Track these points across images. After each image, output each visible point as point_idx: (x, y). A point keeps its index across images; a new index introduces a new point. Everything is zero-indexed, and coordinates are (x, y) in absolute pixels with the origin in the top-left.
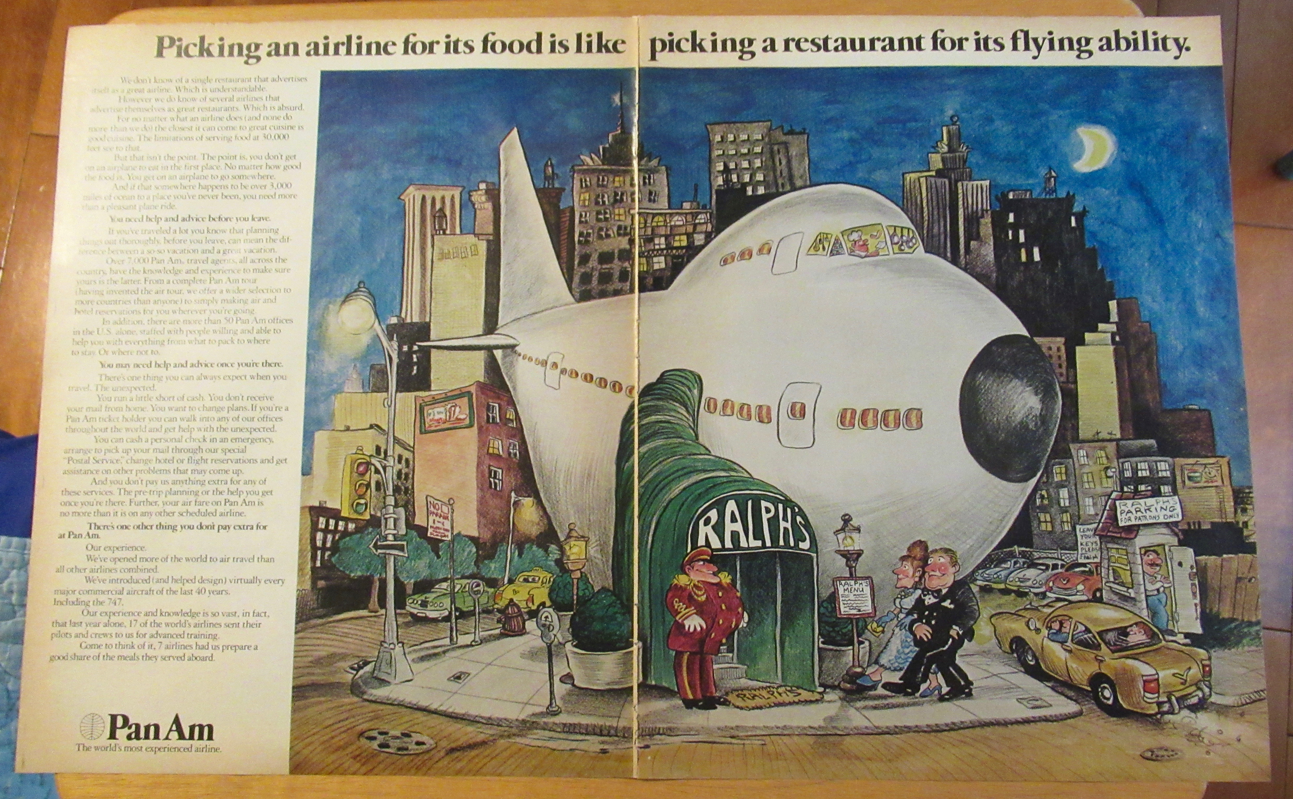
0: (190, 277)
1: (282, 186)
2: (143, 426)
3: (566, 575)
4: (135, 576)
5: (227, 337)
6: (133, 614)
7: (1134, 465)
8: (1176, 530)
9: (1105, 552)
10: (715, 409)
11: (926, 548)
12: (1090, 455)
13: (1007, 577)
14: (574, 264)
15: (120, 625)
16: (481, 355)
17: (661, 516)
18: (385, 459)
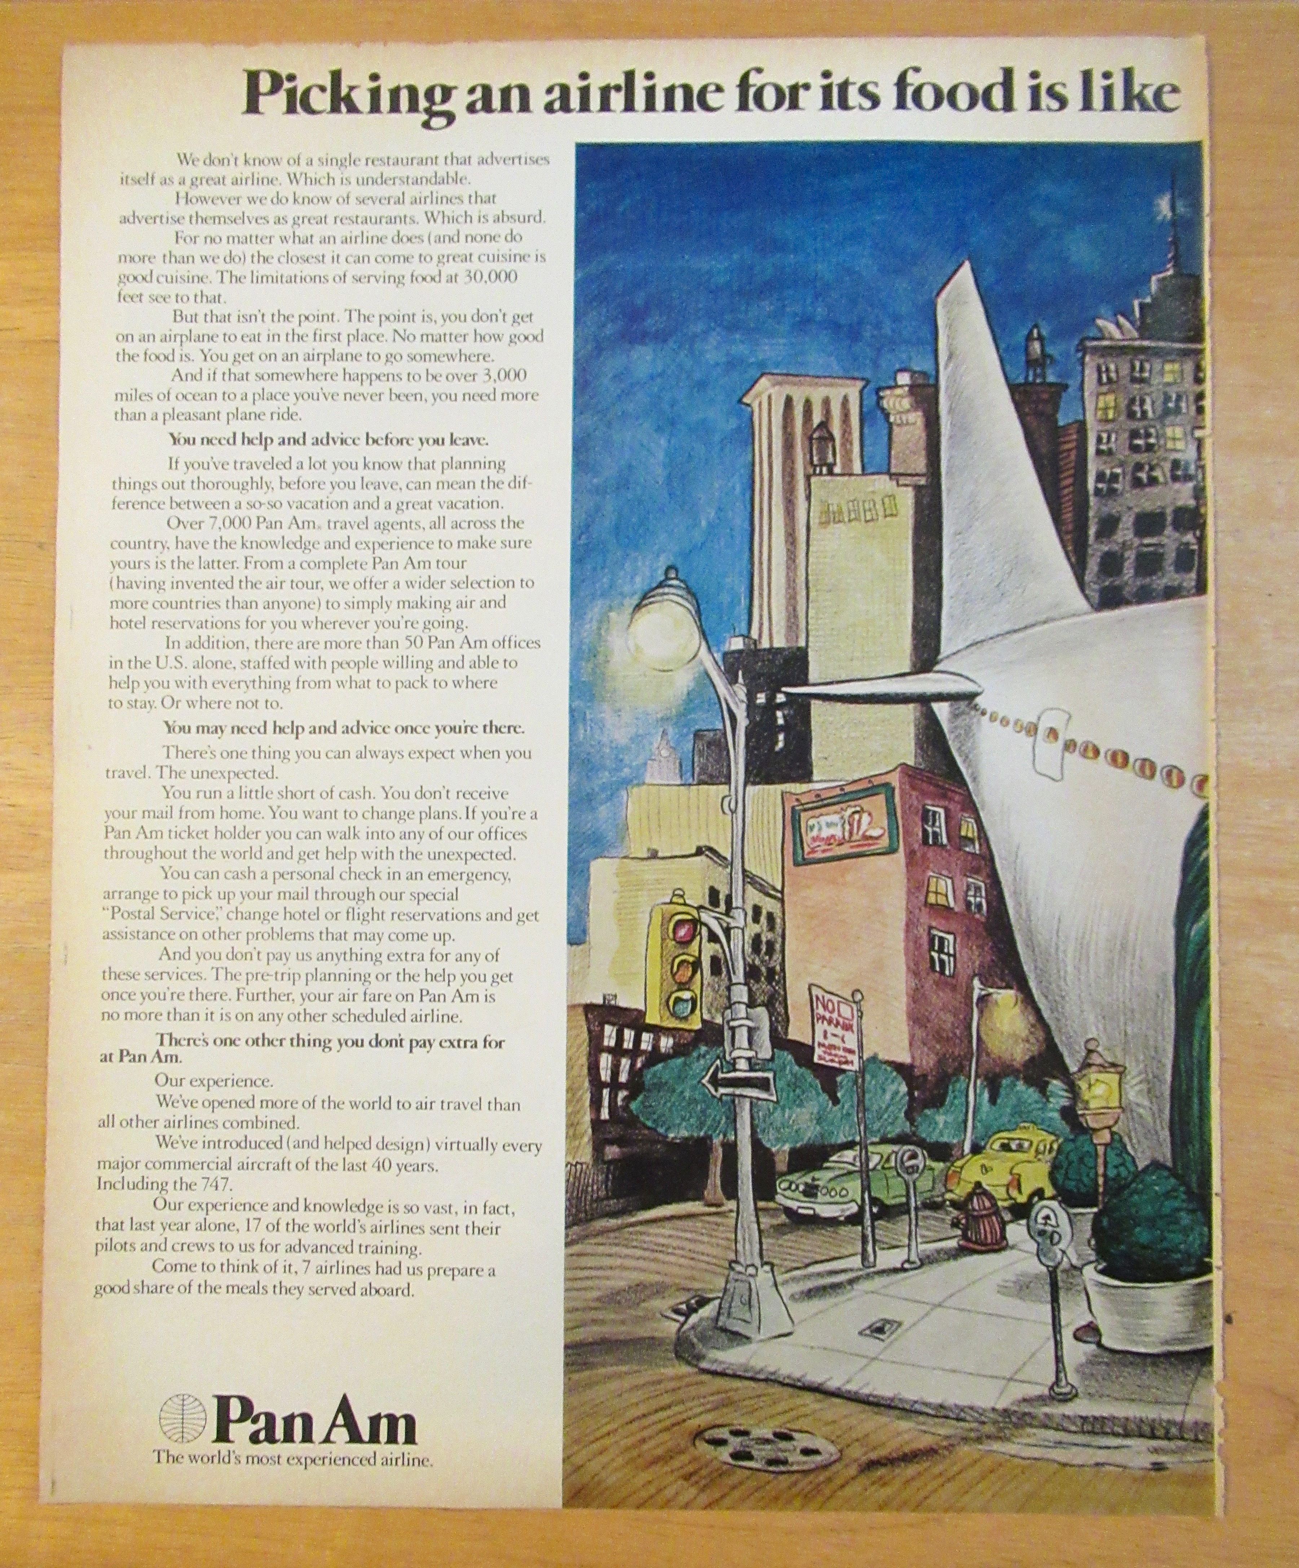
0: (335, 555)
1: (507, 375)
2: (256, 849)
3: (1082, 1138)
4: (254, 1135)
5: (413, 674)
6: (252, 1208)
14: (1086, 536)
15: (227, 1227)
16: (909, 712)
18: (727, 913)
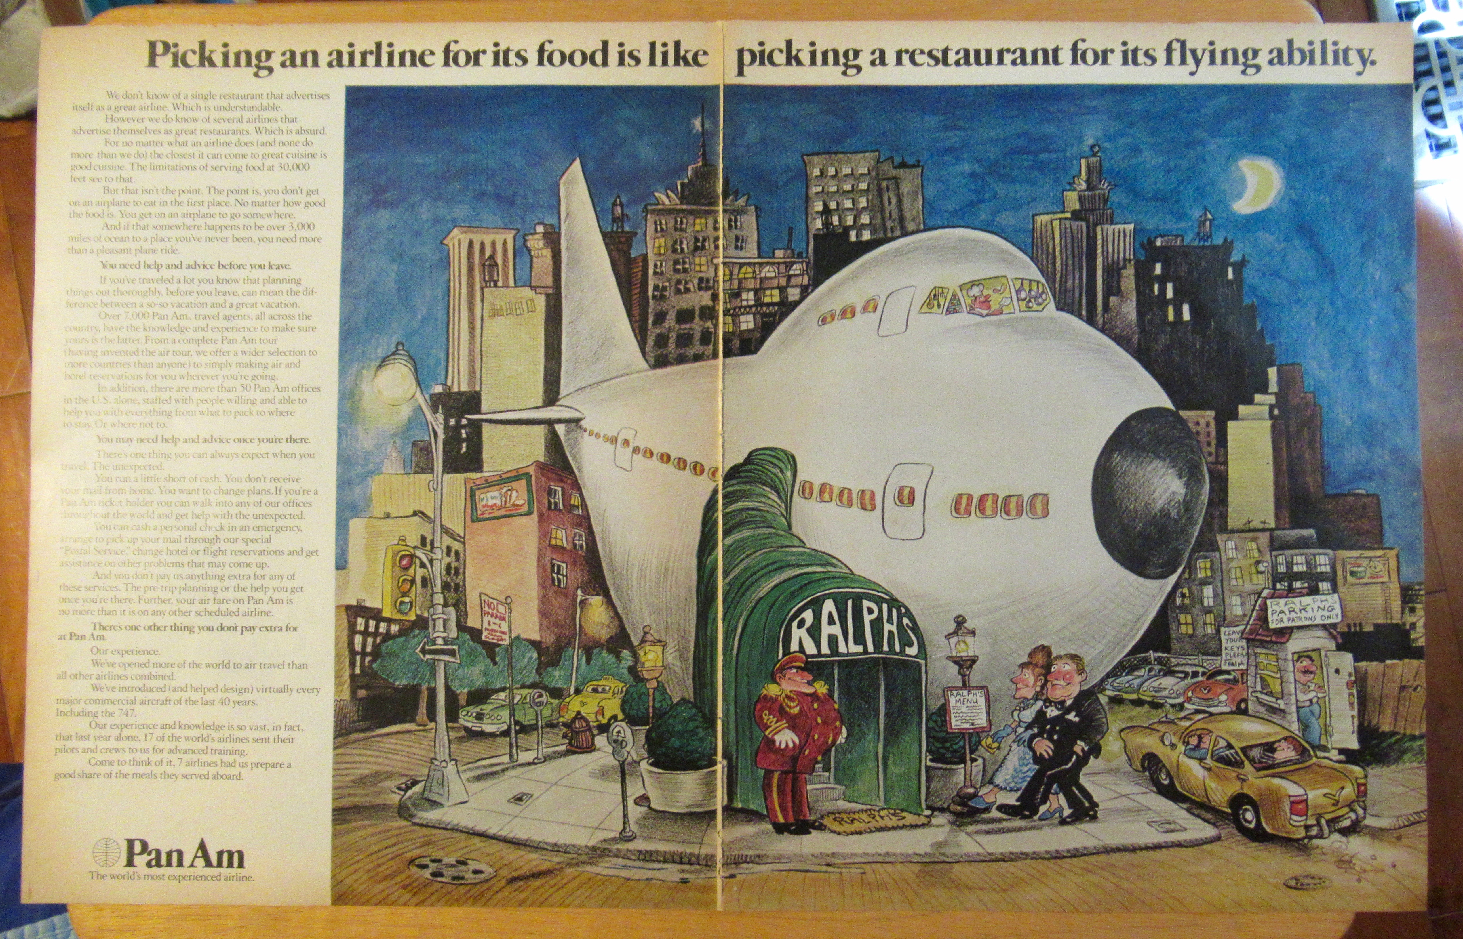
0: (199, 335)
1: (303, 226)
2: (151, 512)
3: (640, 685)
4: (150, 683)
5: (245, 407)
6: (148, 727)
7: (1289, 559)
8: (1335, 633)
9: (1252, 658)
10: (811, 494)
11: (1050, 654)
12: (1240, 548)
13: (1141, 685)
14: (647, 324)
15: (134, 738)
16: (540, 430)
17: (749, 616)
18: (431, 551)
